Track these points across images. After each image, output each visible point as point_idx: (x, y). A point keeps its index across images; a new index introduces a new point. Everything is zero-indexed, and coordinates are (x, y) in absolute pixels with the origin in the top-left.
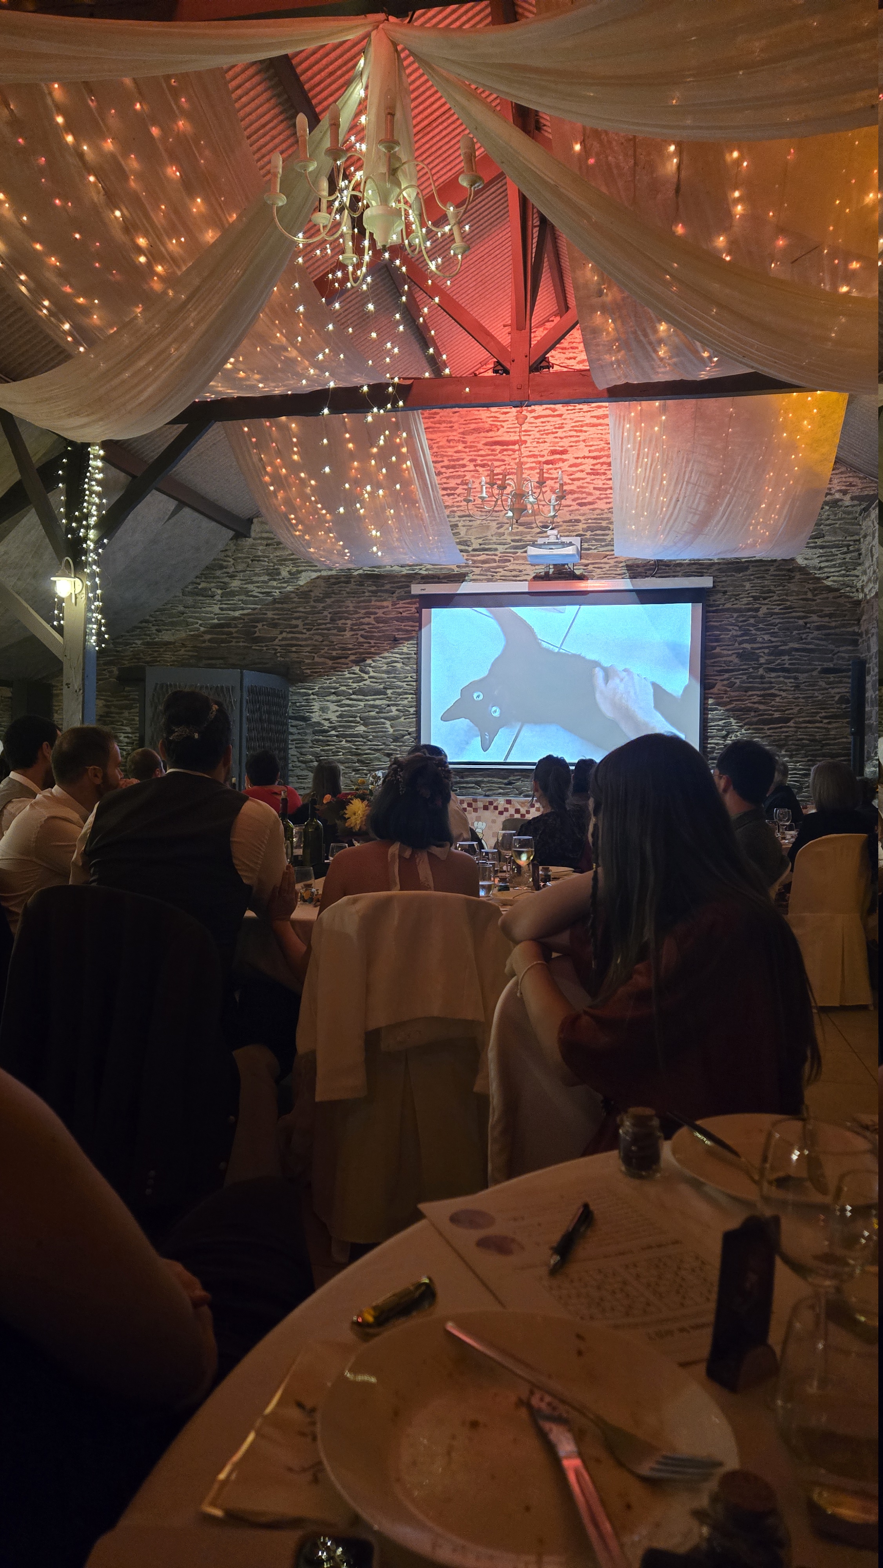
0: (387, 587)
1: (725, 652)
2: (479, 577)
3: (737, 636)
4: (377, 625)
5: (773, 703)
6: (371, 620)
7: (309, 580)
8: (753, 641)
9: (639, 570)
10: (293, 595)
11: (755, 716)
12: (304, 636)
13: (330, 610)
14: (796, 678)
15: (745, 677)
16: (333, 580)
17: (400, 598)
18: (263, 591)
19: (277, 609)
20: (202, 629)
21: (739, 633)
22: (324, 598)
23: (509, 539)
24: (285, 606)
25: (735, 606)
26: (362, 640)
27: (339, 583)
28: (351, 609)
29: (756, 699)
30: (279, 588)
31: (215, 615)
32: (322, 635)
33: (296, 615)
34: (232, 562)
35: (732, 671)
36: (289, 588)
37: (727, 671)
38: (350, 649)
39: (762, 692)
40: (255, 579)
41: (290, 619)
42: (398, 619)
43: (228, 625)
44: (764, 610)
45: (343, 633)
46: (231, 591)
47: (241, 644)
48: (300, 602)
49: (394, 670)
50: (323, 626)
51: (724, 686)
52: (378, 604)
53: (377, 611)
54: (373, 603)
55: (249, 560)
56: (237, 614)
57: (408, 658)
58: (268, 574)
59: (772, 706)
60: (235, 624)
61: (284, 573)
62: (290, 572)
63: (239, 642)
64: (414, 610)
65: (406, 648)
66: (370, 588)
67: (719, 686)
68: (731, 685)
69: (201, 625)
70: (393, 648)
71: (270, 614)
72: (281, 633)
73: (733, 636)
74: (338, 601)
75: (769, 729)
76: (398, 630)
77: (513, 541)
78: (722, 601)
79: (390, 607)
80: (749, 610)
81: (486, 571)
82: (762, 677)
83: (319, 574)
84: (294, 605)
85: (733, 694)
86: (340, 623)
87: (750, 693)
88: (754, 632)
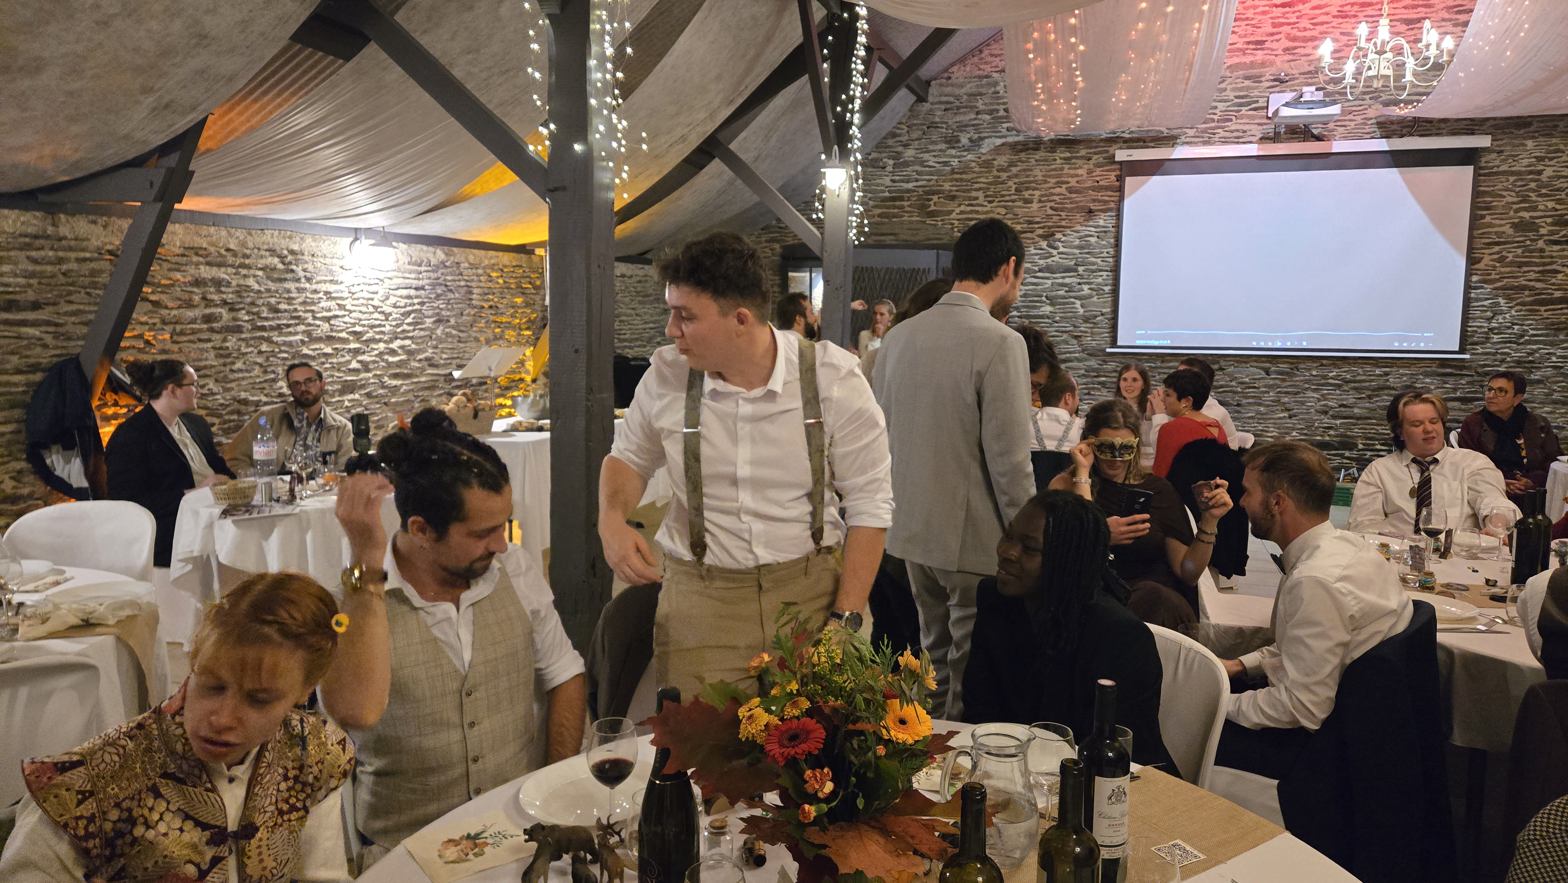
0: (1083, 152)
1: (1498, 222)
2: (1193, 140)
3: (1514, 203)
4: (1069, 195)
6: (1063, 190)
7: (992, 147)
8: (1535, 209)
9: (1394, 127)
10: (973, 164)
11: (1529, 296)
12: (985, 209)
13: (1016, 180)
15: (1520, 251)
16: (1019, 147)
17: (1098, 165)
18: (940, 160)
19: (956, 180)
20: (871, 203)
21: (1515, 200)
22: (1009, 166)
23: (1231, 95)
24: (964, 176)
25: (1513, 169)
26: (1050, 212)
27: (1028, 149)
28: (1040, 178)
29: (1533, 276)
30: (959, 157)
31: (886, 187)
32: (1005, 207)
33: (976, 186)
34: (906, 129)
35: (1505, 243)
36: (970, 157)
37: (1497, 244)
38: (1037, 223)
39: (1541, 268)
40: (931, 147)
41: (969, 191)
42: (1093, 189)
43: (901, 199)
44: (1549, 172)
45: (1029, 205)
46: (905, 162)
47: (914, 219)
48: (981, 172)
49: (1089, 245)
50: (1008, 198)
51: (1492, 260)
52: (1072, 172)
53: (1070, 179)
54: (1065, 171)
55: (925, 127)
56: (910, 186)
57: (1105, 232)
58: (946, 142)
60: (908, 197)
61: (964, 140)
62: (971, 140)
63: (912, 217)
64: (1113, 178)
65: (1104, 221)
66: (1062, 155)
67: (1486, 260)
68: (1502, 259)
70: (1087, 220)
71: (947, 186)
72: (960, 205)
73: (1507, 203)
74: (1025, 170)
75: (1546, 311)
76: (1094, 201)
77: (1236, 97)
78: (1497, 163)
79: (1085, 175)
80: (1531, 172)
81: (1202, 132)
82: (1542, 250)
83: (1004, 140)
84: (975, 175)
85: (1503, 270)
86: (1026, 194)
87: (1525, 269)
88: (1534, 198)
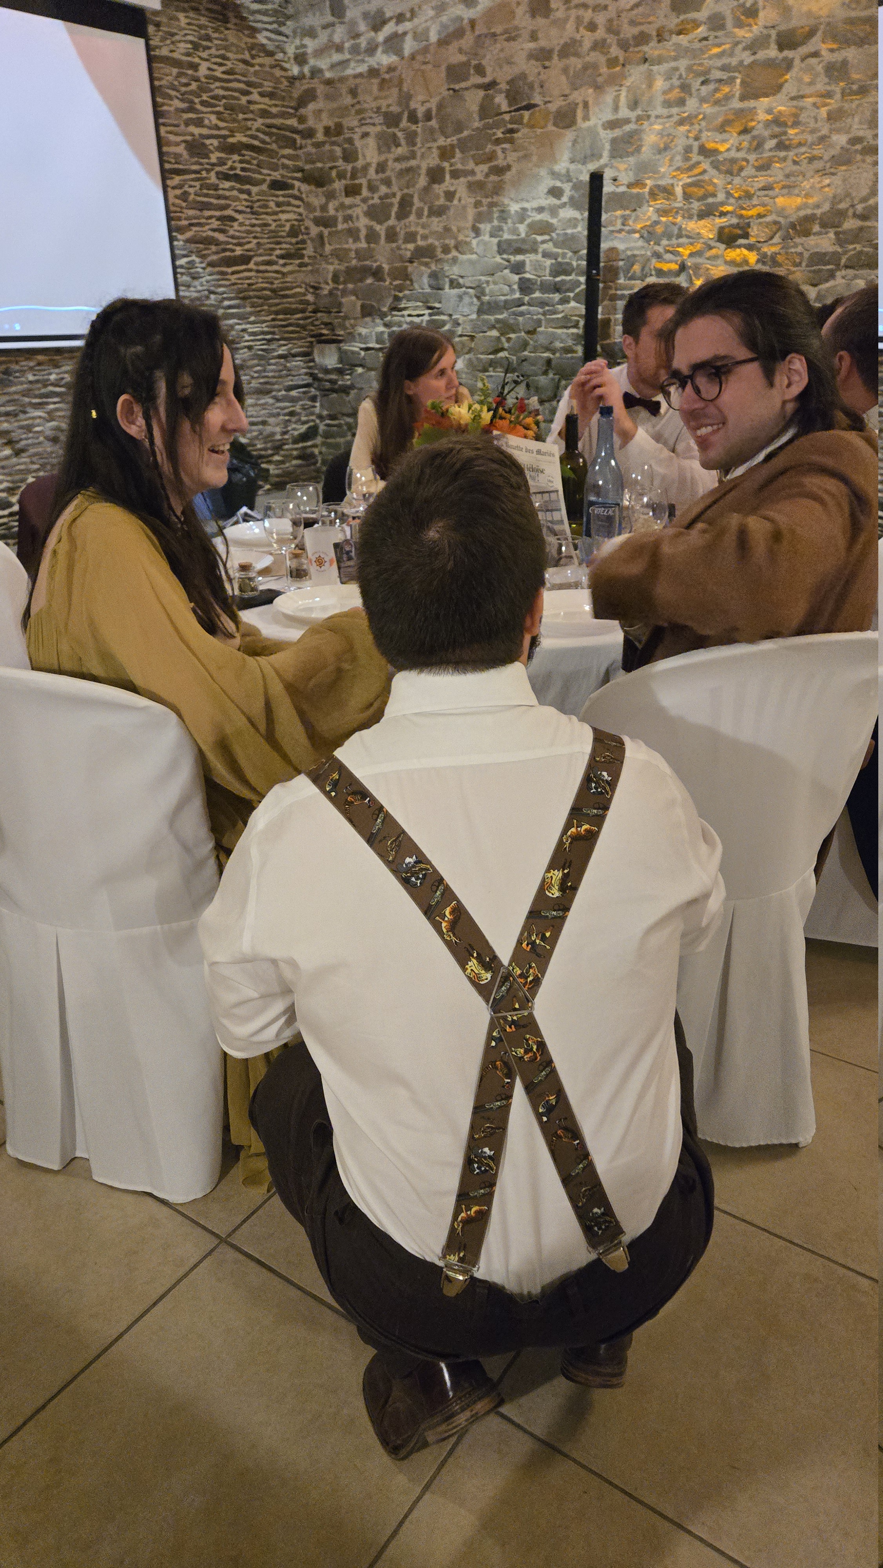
1: (173, 138)
3: (182, 110)
5: (231, 232)
8: (201, 122)
11: (217, 253)
14: (249, 193)
15: (197, 185)
21: (183, 105)
29: (215, 223)
35: (184, 172)
37: (180, 171)
39: (219, 213)
44: (204, 69)
59: (233, 237)
68: (186, 196)
73: (177, 109)
75: (233, 273)
80: (190, 65)
82: (216, 187)
85: (189, 212)
87: (207, 212)
88: (199, 106)
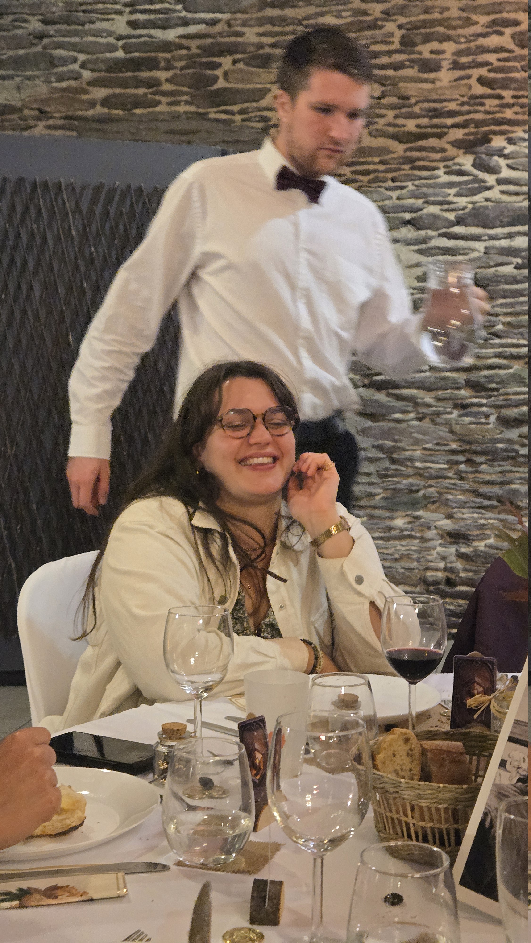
13: (402, 20)
19: (271, 21)
20: (87, 74)
26: (479, 90)
28: (455, 13)
31: (119, 38)
38: (452, 114)
45: (432, 75)
47: (182, 109)
50: (385, 60)
56: (172, 34)
60: (167, 61)
63: (177, 103)
69: (83, 66)
